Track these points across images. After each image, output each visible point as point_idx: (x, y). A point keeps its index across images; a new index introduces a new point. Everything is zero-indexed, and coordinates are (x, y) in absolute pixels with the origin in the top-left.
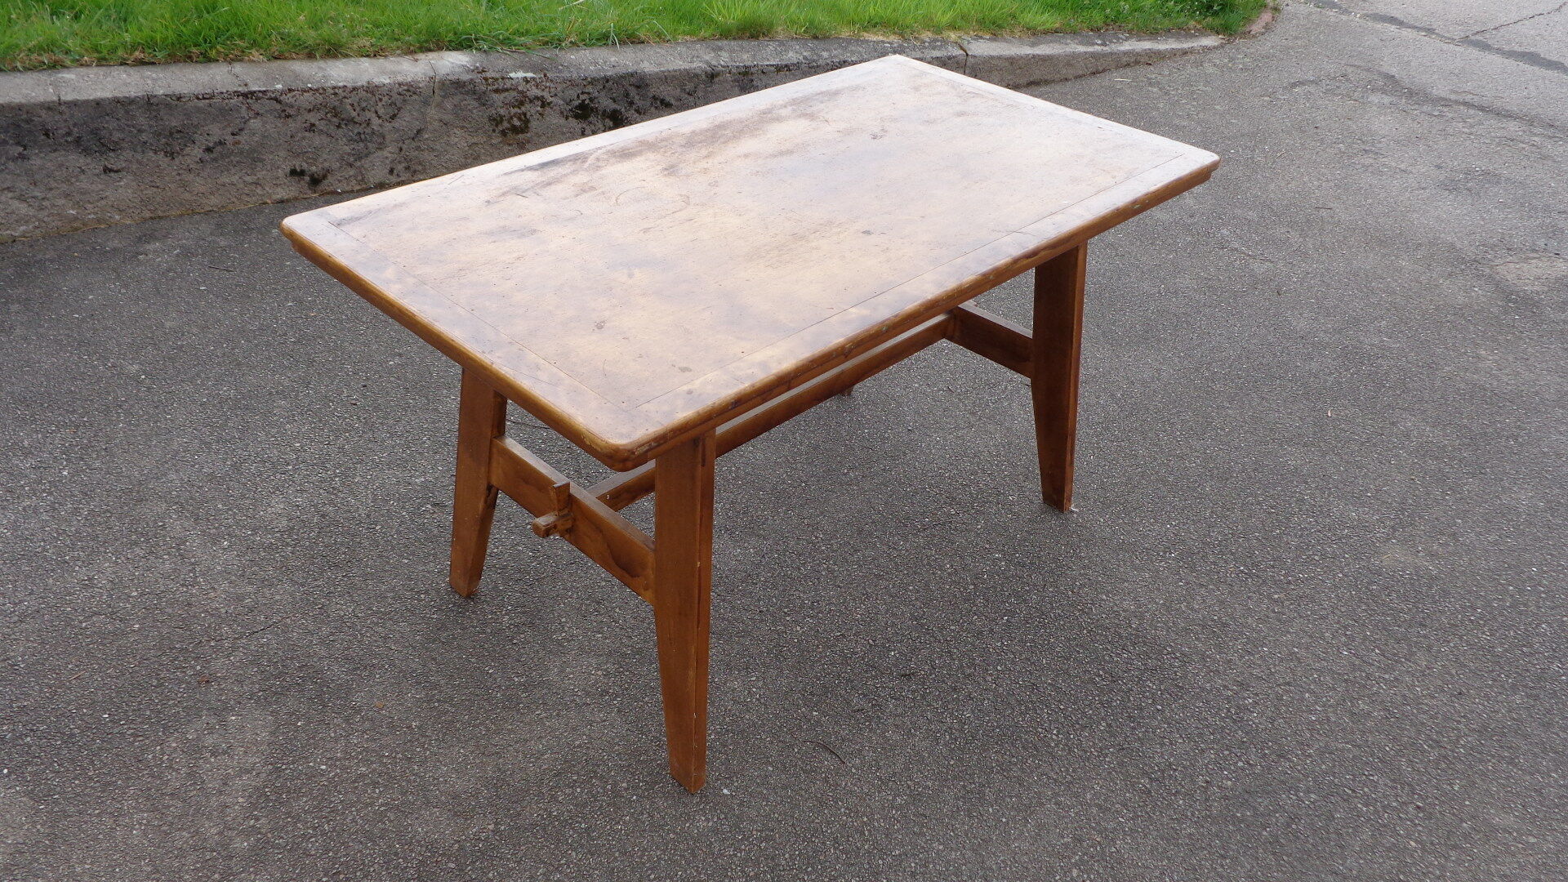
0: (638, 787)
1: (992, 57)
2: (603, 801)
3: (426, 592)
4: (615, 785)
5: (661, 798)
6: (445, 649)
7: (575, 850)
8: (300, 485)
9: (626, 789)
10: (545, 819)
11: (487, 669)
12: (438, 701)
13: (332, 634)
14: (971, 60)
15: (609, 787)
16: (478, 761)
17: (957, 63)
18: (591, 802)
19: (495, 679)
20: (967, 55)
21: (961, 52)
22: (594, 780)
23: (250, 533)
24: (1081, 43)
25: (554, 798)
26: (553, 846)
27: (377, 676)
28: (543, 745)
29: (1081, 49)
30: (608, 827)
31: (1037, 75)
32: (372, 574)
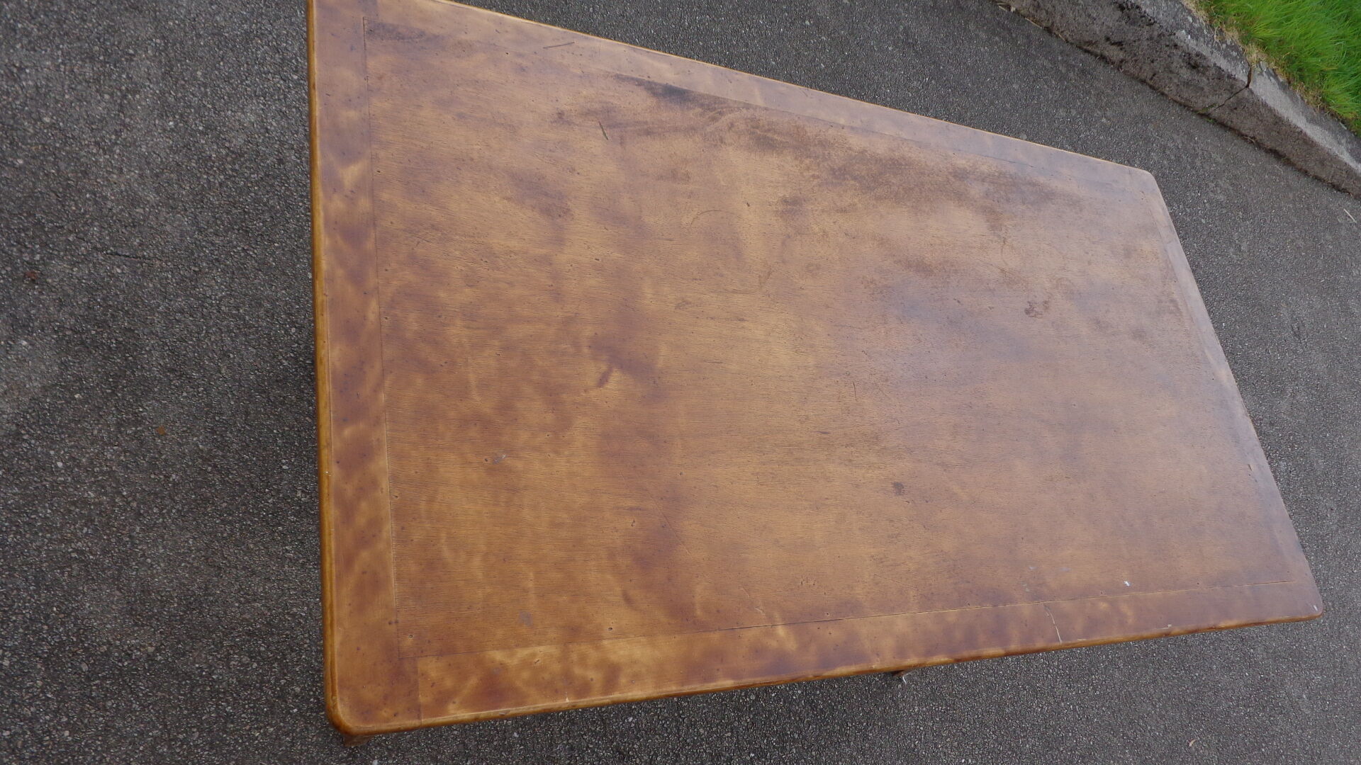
0: (308, 702)
1: (1265, 105)
2: (266, 694)
3: (300, 329)
4: (290, 683)
5: (317, 728)
6: (265, 410)
7: (201, 731)
8: (288, 107)
9: (296, 696)
10: (201, 676)
11: (284, 461)
12: (215, 466)
13: (182, 311)
14: (1246, 93)
15: (283, 682)
16: (195, 565)
17: (1232, 86)
18: (255, 687)
19: (281, 479)
20: (1248, 86)
21: (1245, 80)
22: (276, 665)
23: (201, 128)
24: (1351, 152)
25: (228, 658)
26: (186, 712)
27: (185, 394)
28: (264, 589)
29: (1346, 157)
30: (248, 727)
31: (1287, 148)
32: (270, 267)
